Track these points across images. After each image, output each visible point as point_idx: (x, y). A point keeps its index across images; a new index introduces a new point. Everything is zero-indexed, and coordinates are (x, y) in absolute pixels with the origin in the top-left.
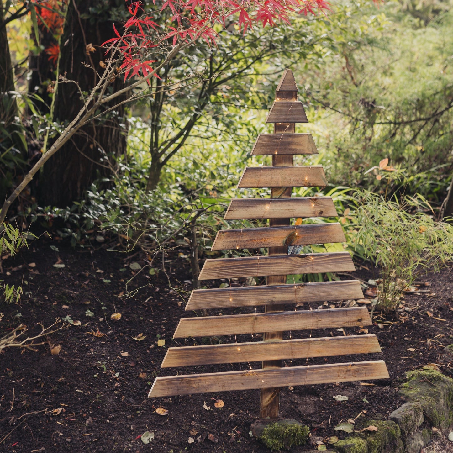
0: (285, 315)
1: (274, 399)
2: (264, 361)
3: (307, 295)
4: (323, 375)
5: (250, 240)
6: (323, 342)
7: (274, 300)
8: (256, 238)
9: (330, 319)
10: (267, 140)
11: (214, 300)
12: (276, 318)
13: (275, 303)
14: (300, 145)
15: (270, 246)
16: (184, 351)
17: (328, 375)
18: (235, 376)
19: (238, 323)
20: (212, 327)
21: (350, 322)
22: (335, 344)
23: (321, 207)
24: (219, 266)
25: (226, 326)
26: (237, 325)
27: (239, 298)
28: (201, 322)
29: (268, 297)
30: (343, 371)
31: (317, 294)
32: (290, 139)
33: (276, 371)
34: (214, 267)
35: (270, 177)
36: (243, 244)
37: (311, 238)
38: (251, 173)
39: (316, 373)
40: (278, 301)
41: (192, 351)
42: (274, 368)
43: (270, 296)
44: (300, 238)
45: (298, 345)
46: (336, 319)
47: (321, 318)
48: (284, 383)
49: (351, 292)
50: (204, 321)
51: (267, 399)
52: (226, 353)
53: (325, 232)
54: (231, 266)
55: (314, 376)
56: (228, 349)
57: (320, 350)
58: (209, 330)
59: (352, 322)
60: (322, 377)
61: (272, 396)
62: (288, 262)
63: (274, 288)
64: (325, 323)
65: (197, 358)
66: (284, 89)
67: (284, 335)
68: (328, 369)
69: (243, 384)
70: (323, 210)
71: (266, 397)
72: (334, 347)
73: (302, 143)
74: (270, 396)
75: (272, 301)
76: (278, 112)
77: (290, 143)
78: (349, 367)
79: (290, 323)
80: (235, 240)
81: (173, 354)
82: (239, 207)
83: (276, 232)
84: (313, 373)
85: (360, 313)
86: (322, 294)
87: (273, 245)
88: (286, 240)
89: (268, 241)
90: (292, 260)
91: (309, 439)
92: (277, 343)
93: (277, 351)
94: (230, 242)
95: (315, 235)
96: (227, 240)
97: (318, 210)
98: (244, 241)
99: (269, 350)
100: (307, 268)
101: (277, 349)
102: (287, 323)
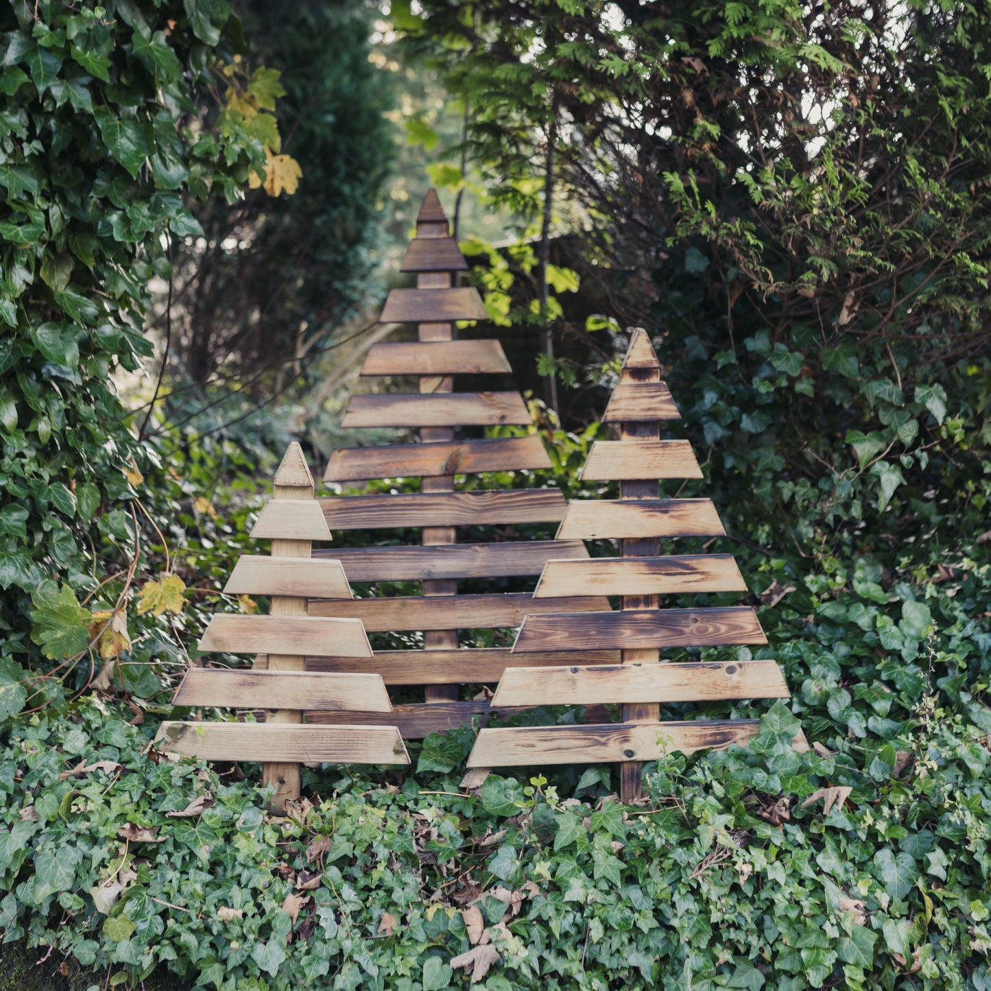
3: (492, 563)
5: (386, 464)
7: (433, 570)
8: (395, 460)
10: (402, 297)
12: (440, 604)
13: (436, 577)
14: (457, 304)
15: (419, 474)
19: (373, 610)
23: (503, 409)
24: (335, 507)
26: (371, 615)
29: (422, 564)
31: (508, 562)
32: (440, 296)
35: (411, 358)
36: (373, 470)
37: (489, 460)
38: (379, 352)
43: (426, 564)
44: (471, 460)
45: (482, 657)
47: (521, 606)
53: (514, 449)
54: (355, 508)
62: (453, 502)
63: (435, 550)
70: (506, 413)
73: (460, 302)
75: (429, 573)
76: (417, 253)
79: (465, 614)
80: (359, 463)
82: (363, 406)
87: (425, 473)
88: (447, 465)
89: (416, 466)
90: (458, 499)
92: (445, 651)
94: (352, 466)
95: (495, 455)
96: (346, 464)
97: (497, 413)
98: (374, 466)
99: (431, 664)
100: (487, 515)
101: (445, 665)
102: (459, 614)
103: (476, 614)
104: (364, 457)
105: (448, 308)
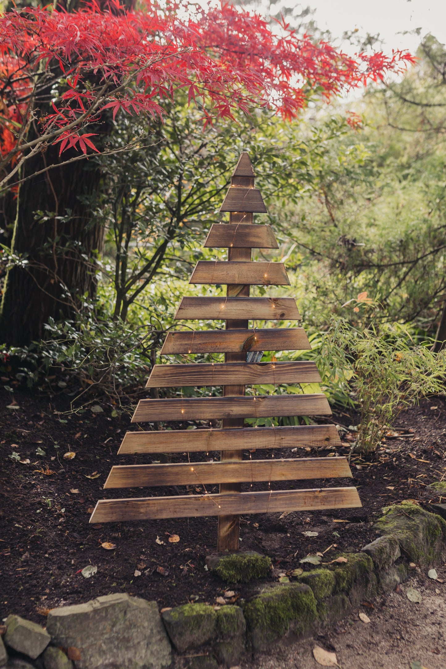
0: (244, 431)
1: (233, 529)
2: (221, 484)
3: (269, 409)
4: (288, 502)
5: (204, 343)
6: (288, 464)
7: (231, 413)
8: (210, 341)
9: (295, 437)
10: (221, 230)
11: (163, 411)
12: (234, 434)
13: (233, 417)
14: (258, 237)
15: (226, 351)
16: (129, 470)
17: (293, 501)
18: (188, 500)
19: (191, 439)
20: (161, 443)
21: (317, 441)
22: (300, 466)
23: (283, 309)
24: (169, 372)
25: (177, 442)
26: (190, 441)
27: (191, 410)
28: (149, 436)
29: (225, 409)
30: (310, 497)
31: (280, 409)
32: (247, 231)
33: (235, 496)
34: (163, 373)
35: (225, 272)
36: (196, 347)
37: (272, 343)
38: (204, 267)
39: (280, 500)
40: (236, 415)
41: (138, 470)
42: (232, 492)
43: (227, 409)
44: (260, 343)
45: (258, 466)
46: (301, 438)
47: (285, 435)
48: (244, 510)
49: (318, 407)
50: (152, 435)
51: (225, 529)
52: (177, 474)
53: (288, 337)
54: (182, 373)
55: (278, 503)
56: (180, 469)
57: (284, 473)
58: (158, 445)
59: (320, 441)
60: (286, 504)
61: (231, 526)
62: (247, 370)
63: (231, 399)
64: (289, 442)
65: (145, 478)
66: (239, 173)
67: (244, 454)
68: (293, 495)
69: (197, 510)
70: (285, 312)
71: (223, 527)
72: (299, 469)
73: (260, 235)
74: (228, 525)
75: (229, 415)
76: (233, 199)
77: (247, 235)
78: (317, 494)
79: (250, 440)
80: (186, 342)
81: (117, 473)
82: (191, 305)
83: (232, 336)
84: (276, 499)
85: (328, 431)
86: (285, 408)
87: (230, 350)
88: (244, 345)
89: (224, 345)
90: (250, 368)
91: (271, 571)
92: (235, 463)
93: (235, 472)
94: (181, 345)
95: (276, 340)
96: (177, 343)
97: (280, 312)
98: (196, 345)
99: (227, 471)
100: (268, 378)
102: (246, 441)
103: (257, 440)
105: (252, 239)
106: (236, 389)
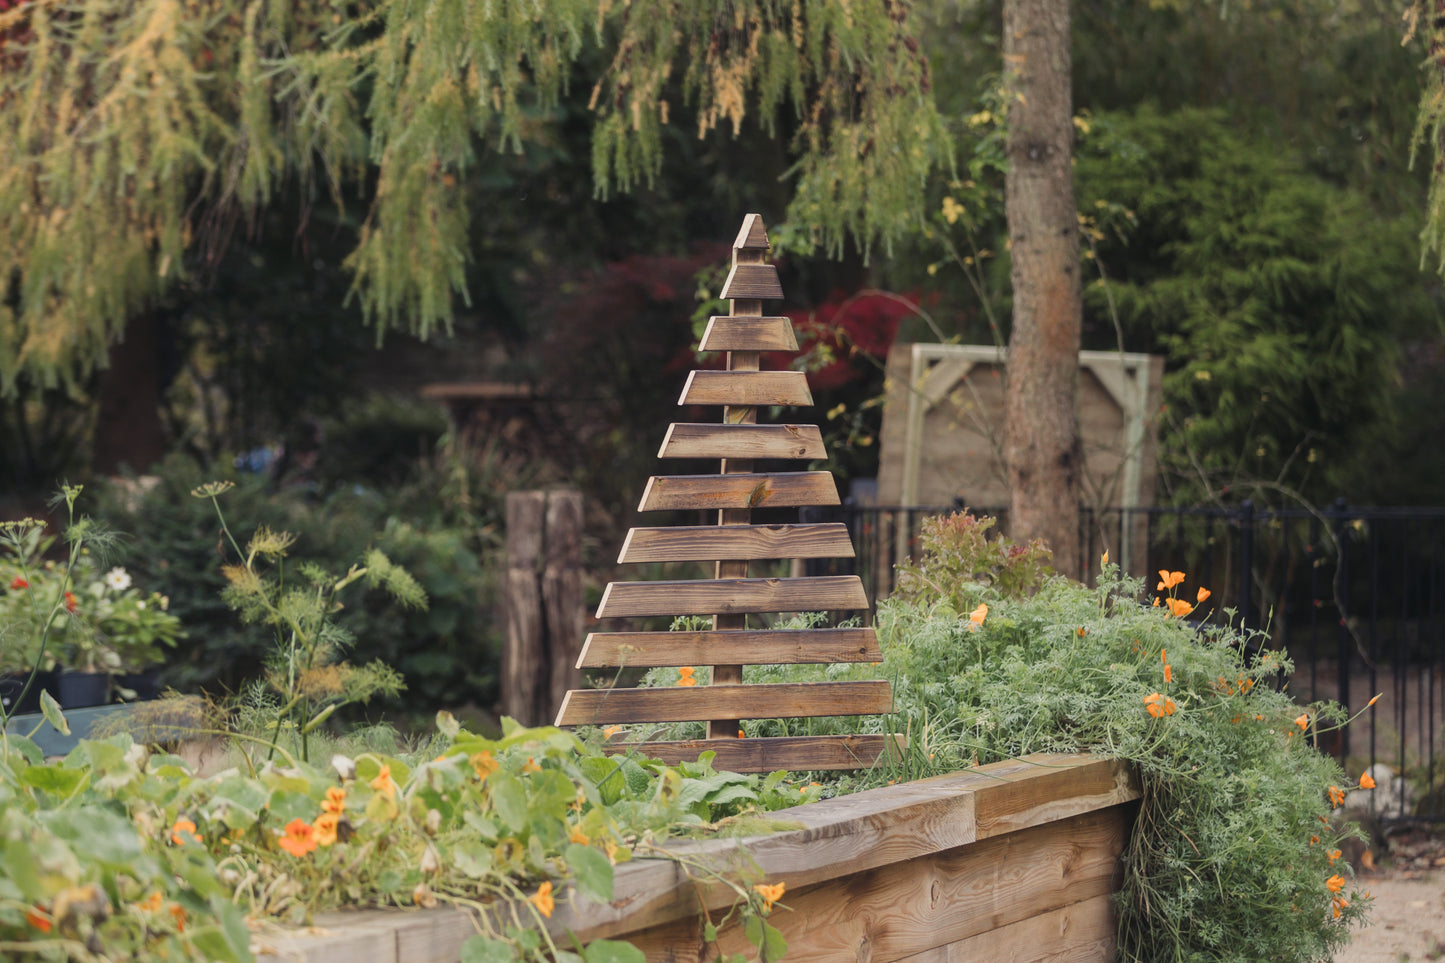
0: (747, 635)
3: (782, 599)
4: (807, 754)
5: (700, 494)
6: (808, 688)
8: (708, 491)
9: (818, 646)
10: (725, 325)
11: (642, 600)
12: (735, 639)
13: (735, 611)
14: (774, 336)
15: (727, 506)
16: (594, 697)
17: (815, 753)
18: (670, 747)
19: (677, 644)
21: (848, 654)
22: (824, 693)
23: (803, 442)
24: (653, 539)
25: (659, 650)
26: (676, 648)
27: (679, 599)
28: (622, 639)
30: (838, 747)
31: (797, 598)
32: (758, 326)
34: (645, 539)
35: (728, 388)
36: (689, 500)
37: (787, 495)
38: (702, 380)
39: (796, 749)
40: (738, 608)
41: (605, 697)
43: (727, 598)
44: (773, 494)
45: (767, 693)
46: (826, 647)
47: (803, 643)
49: (849, 597)
50: (626, 638)
52: (656, 703)
54: (670, 540)
55: (793, 754)
56: (660, 694)
57: (802, 703)
59: (852, 653)
60: (805, 758)
62: (753, 535)
63: (731, 584)
64: (809, 653)
66: (750, 244)
68: (814, 743)
70: (806, 446)
72: (824, 698)
73: (774, 332)
75: (729, 607)
76: (742, 280)
77: (759, 332)
78: (848, 741)
79: (755, 650)
80: (677, 493)
81: (576, 698)
82: (684, 437)
83: (734, 484)
84: (790, 749)
85: (863, 637)
86: (804, 598)
87: (732, 506)
88: (751, 498)
89: (725, 498)
90: (759, 533)
92: (734, 687)
94: (671, 496)
95: (794, 490)
96: (665, 493)
97: (799, 446)
98: (689, 496)
99: (723, 700)
100: (782, 549)
101: (735, 699)
102: (750, 650)
103: (766, 649)
104: (681, 486)
105: (764, 338)
106: (736, 567)
